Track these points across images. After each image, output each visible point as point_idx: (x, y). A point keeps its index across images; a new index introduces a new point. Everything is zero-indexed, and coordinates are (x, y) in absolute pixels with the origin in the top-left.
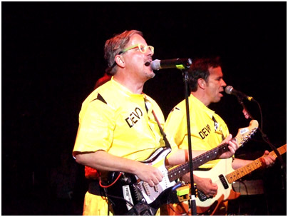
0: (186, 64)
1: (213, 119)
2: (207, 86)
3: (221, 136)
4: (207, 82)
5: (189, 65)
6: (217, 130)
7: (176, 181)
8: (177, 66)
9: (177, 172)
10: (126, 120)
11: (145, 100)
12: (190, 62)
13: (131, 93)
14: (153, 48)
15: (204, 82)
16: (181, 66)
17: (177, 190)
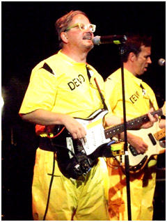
0: (121, 40)
1: (141, 86)
2: (137, 60)
3: (148, 100)
4: (137, 56)
5: (125, 41)
6: (145, 96)
7: (111, 139)
8: (115, 41)
9: (112, 131)
10: (68, 84)
11: (88, 69)
12: (126, 38)
13: (75, 62)
14: (94, 26)
15: (135, 56)
16: (117, 42)
17: (112, 146)
